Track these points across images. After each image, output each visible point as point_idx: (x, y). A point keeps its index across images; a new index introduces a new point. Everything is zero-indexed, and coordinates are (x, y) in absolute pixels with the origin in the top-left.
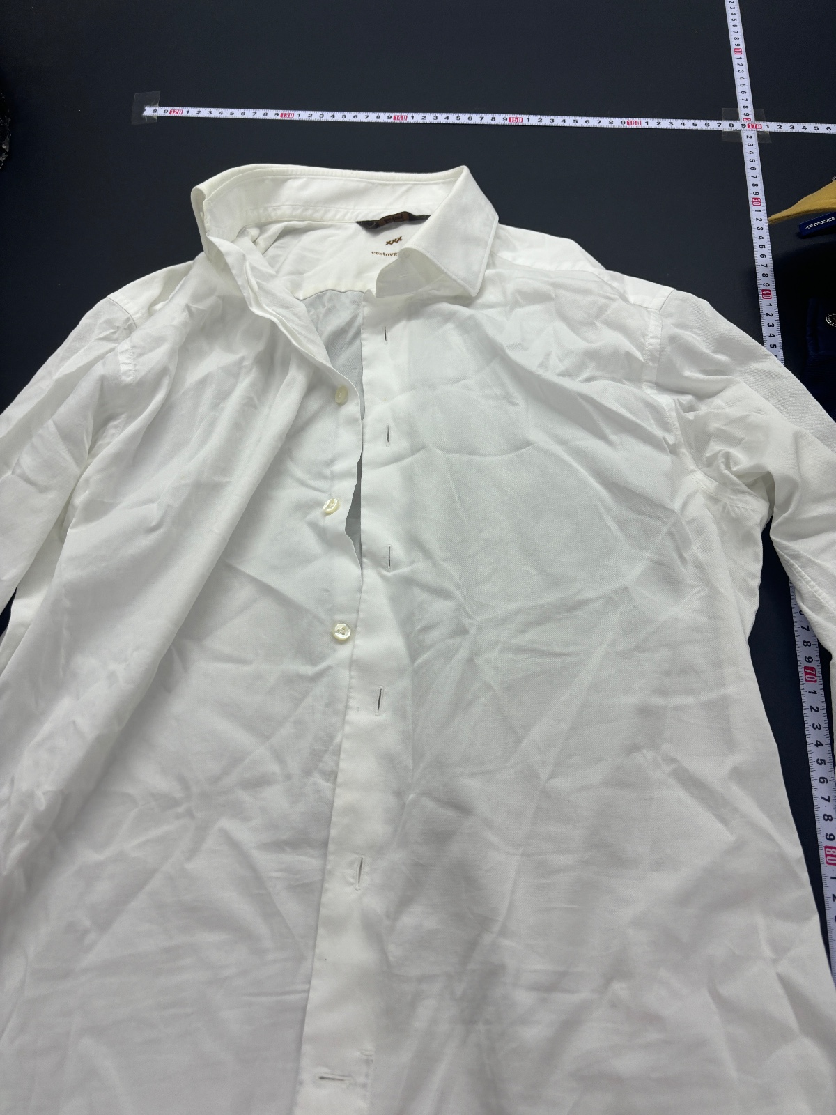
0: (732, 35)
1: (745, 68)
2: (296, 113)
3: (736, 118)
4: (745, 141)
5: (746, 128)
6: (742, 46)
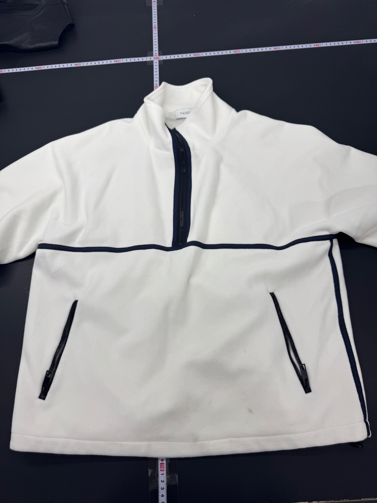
0: (154, 21)
1: (157, 35)
2: (4, 70)
4: (155, 64)
5: (155, 59)
6: (157, 26)
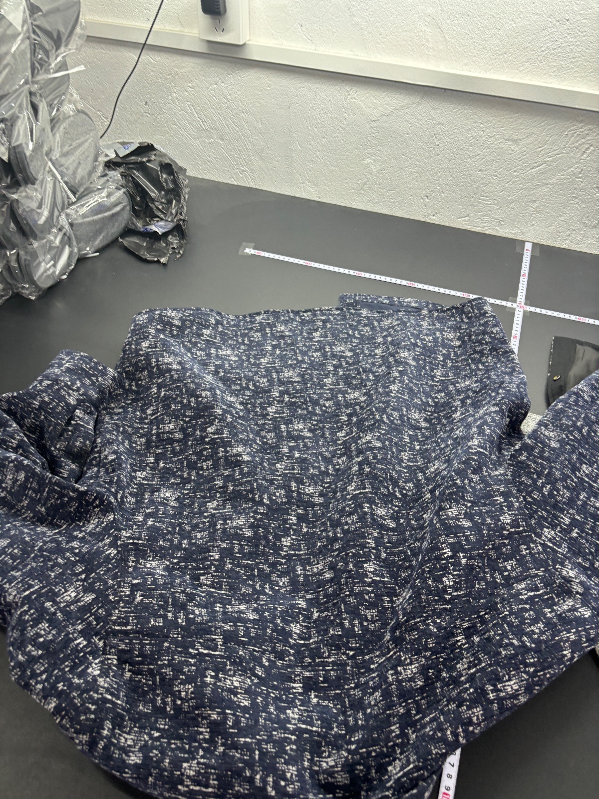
0: (523, 268)
1: (526, 283)
2: (313, 263)
3: (515, 302)
4: (517, 312)
5: (519, 307)
6: (527, 274)
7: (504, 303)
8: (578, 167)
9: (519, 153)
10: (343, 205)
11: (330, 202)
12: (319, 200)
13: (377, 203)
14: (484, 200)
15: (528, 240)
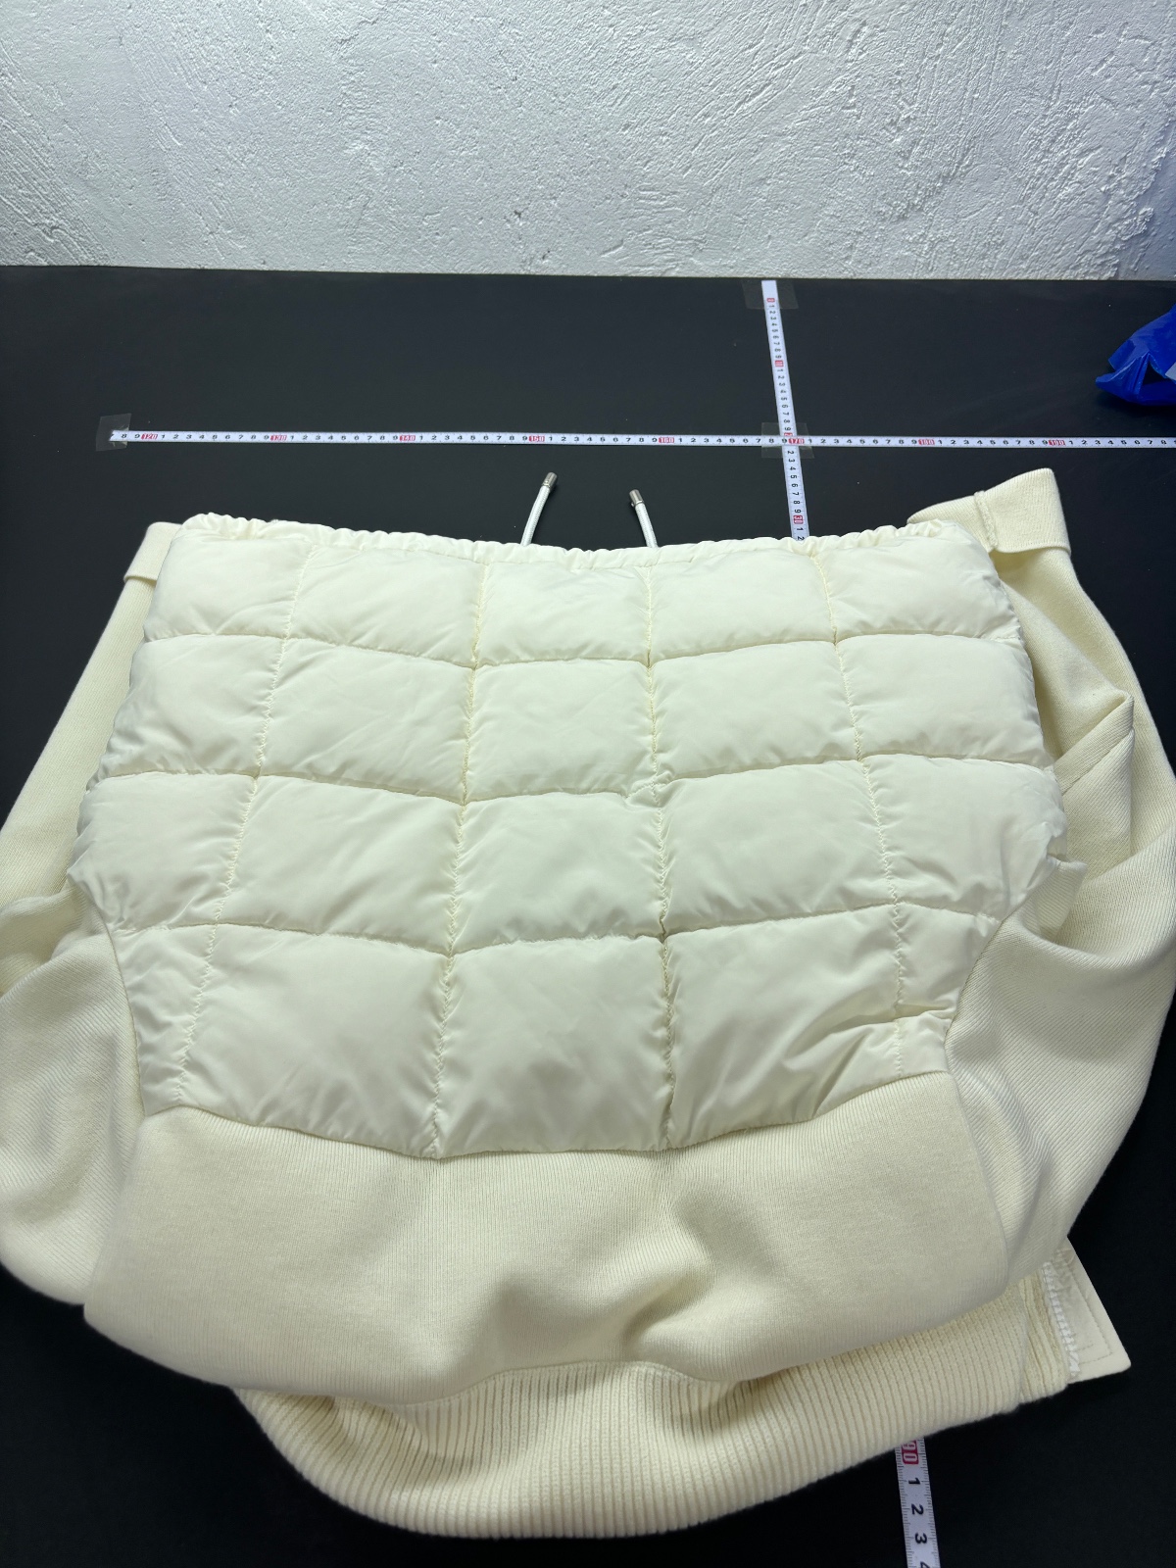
0: (773, 347)
2: (286, 434)
3: (777, 432)
4: (786, 457)
5: (788, 443)
6: (784, 359)
7: (752, 441)
8: (843, 82)
9: (706, 70)
10: (324, 269)
11: (292, 268)
12: (265, 268)
13: (404, 251)
14: (650, 199)
15: (764, 274)
